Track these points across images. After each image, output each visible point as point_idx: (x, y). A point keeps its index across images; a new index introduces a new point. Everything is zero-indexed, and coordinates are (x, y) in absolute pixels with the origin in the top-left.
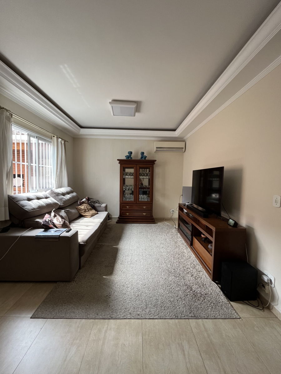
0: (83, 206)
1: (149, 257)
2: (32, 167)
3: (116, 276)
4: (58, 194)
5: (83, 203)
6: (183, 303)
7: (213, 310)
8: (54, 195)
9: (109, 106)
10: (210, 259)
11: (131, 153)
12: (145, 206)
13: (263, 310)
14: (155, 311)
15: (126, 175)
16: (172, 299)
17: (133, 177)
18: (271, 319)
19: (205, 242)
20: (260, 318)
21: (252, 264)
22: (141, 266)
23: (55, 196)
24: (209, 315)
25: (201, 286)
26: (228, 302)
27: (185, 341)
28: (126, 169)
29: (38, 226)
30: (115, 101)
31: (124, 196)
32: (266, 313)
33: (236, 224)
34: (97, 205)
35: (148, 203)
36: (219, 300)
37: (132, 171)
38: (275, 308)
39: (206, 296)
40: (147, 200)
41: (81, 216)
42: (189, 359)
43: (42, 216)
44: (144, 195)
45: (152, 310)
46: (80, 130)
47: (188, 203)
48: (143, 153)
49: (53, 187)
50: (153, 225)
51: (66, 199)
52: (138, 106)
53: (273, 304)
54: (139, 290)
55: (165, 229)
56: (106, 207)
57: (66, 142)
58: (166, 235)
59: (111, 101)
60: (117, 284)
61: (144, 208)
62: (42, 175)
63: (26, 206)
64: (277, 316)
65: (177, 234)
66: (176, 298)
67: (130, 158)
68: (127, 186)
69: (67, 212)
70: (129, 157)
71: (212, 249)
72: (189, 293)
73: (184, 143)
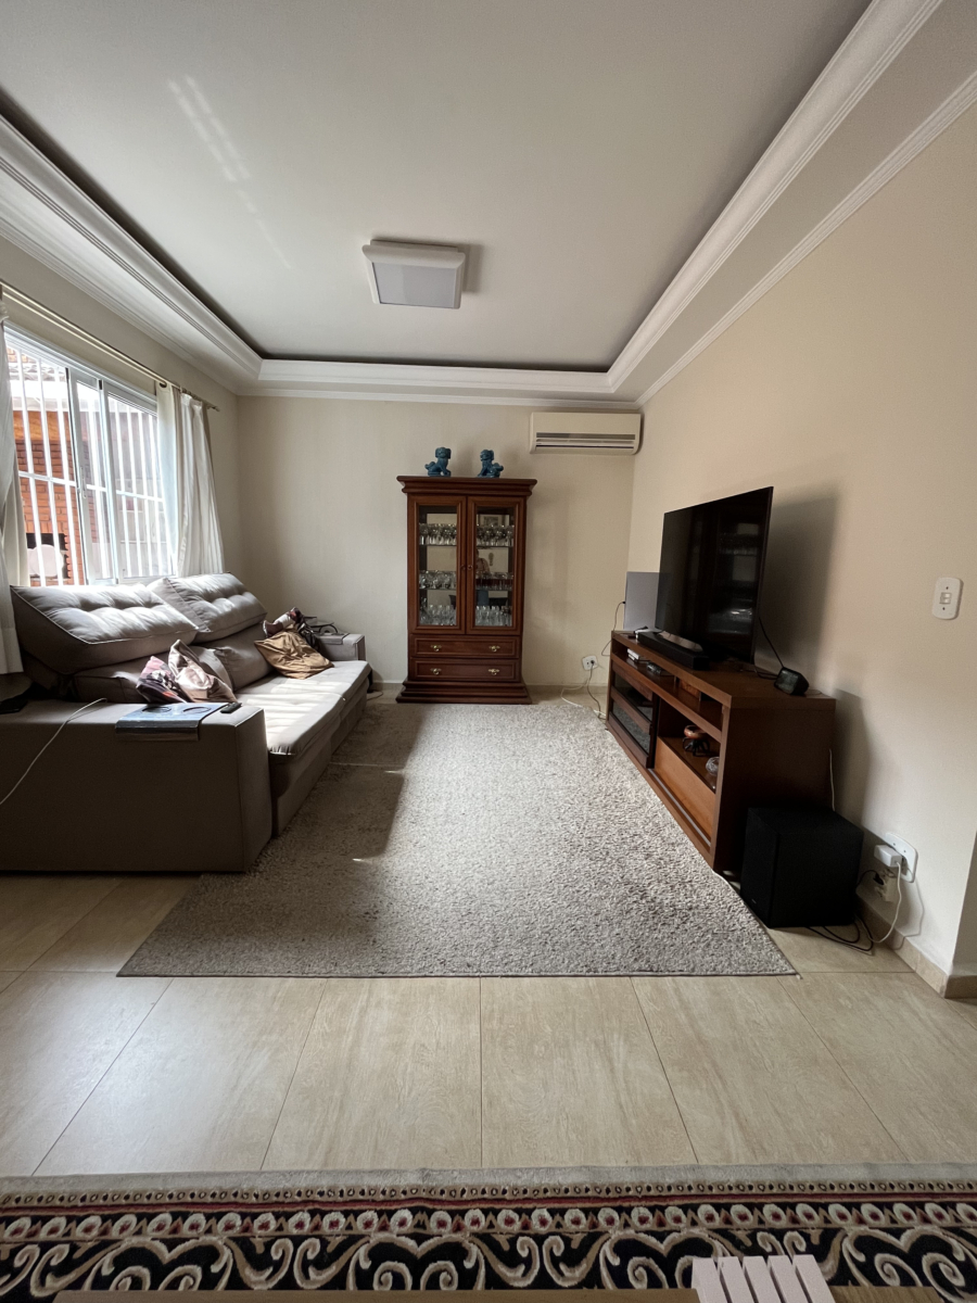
0: (281, 640)
1: (506, 803)
2: (90, 495)
3: (396, 859)
4: (189, 596)
5: (281, 628)
6: (615, 933)
7: (711, 952)
8: (177, 596)
9: (364, 264)
10: (707, 802)
11: (445, 454)
12: (496, 644)
13: (870, 953)
14: (523, 956)
15: (431, 535)
16: (579, 922)
17: (454, 542)
18: (893, 975)
19: (694, 755)
20: (860, 975)
21: (847, 814)
22: (481, 830)
23: (179, 601)
24: (695, 966)
25: (678, 886)
26: (760, 930)
27: (616, 1036)
28: (429, 515)
29: (124, 694)
30: (384, 243)
31: (423, 610)
32: (877, 961)
33: (802, 685)
34: (327, 637)
35: (505, 633)
36: (731, 924)
37: (450, 520)
38: (909, 944)
39: (690, 913)
40: (504, 622)
41: (273, 673)
42: (626, 1082)
43: (137, 663)
44: (493, 608)
45: (513, 951)
46: (259, 366)
47: (646, 628)
48: (488, 455)
49: (170, 573)
50: (522, 707)
51: (220, 612)
52: (469, 263)
53: (903, 933)
54: (471, 898)
55: (563, 721)
56: (361, 645)
57: (210, 411)
58: (565, 738)
59: (369, 243)
60: (399, 881)
61: (491, 651)
62: (131, 539)
63: (78, 626)
64: (914, 968)
65: (604, 736)
66: (592, 920)
67: (442, 473)
68: (433, 574)
69: (225, 658)
70: (438, 470)
71: (716, 773)
72: (635, 906)
73: (638, 417)
